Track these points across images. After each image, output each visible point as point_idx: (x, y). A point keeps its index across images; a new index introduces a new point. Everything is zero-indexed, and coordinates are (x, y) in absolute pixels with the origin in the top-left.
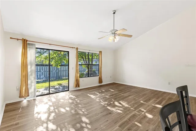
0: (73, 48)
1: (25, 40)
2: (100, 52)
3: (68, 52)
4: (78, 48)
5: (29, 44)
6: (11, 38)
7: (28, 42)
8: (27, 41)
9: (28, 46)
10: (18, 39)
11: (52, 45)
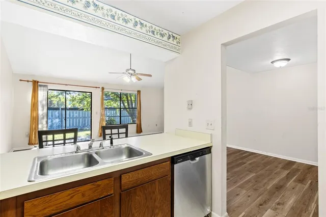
0: (96, 87)
1: (35, 81)
2: (138, 91)
3: (91, 93)
4: (105, 87)
5: (41, 86)
6: (20, 80)
7: (39, 84)
8: (38, 82)
9: (39, 88)
10: (28, 81)
11: (69, 86)
